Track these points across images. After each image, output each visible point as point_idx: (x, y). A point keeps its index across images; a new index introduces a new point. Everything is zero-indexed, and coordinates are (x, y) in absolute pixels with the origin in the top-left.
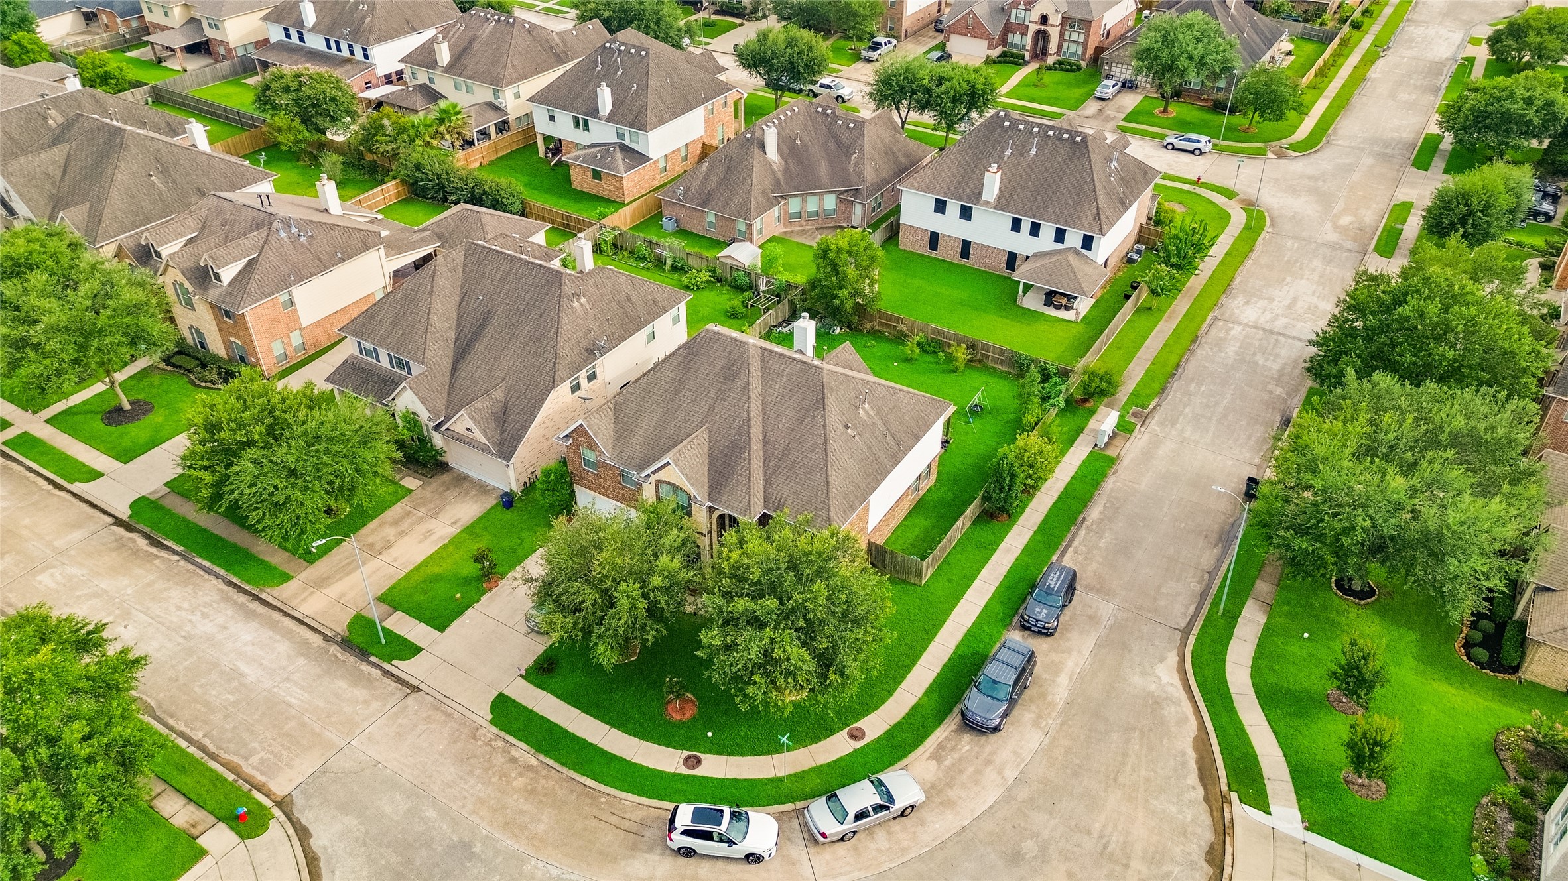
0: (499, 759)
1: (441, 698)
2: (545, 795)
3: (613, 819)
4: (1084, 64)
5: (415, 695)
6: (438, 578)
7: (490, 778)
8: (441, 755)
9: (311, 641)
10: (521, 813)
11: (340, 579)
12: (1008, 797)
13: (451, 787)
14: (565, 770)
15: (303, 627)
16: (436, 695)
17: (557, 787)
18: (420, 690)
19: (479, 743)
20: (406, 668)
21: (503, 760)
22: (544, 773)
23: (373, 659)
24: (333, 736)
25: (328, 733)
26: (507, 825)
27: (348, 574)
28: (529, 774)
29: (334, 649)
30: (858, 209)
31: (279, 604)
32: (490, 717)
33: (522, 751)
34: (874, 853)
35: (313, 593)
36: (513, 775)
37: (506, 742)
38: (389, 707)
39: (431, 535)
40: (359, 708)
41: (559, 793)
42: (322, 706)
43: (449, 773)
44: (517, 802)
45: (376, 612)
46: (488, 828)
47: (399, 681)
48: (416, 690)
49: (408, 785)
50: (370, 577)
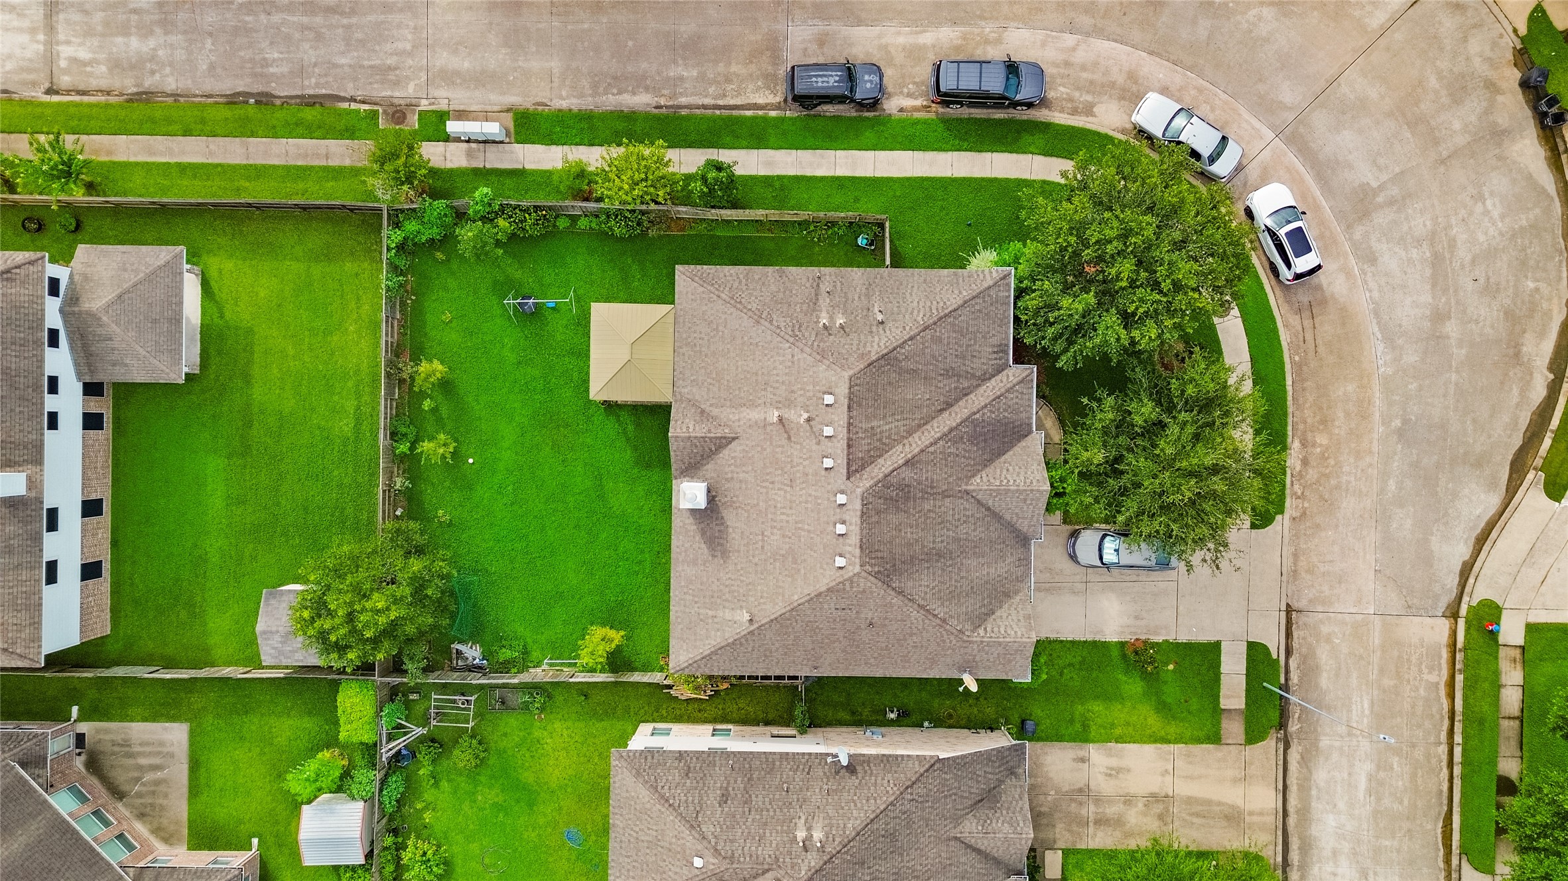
0: (1312, 474)
1: (1284, 578)
2: (1321, 408)
3: (1309, 337)
5: (1295, 605)
6: (1163, 708)
7: (1333, 467)
8: (1337, 526)
9: (1298, 757)
10: (1347, 414)
11: (1219, 804)
13: (1360, 491)
14: (1290, 410)
15: (1288, 782)
16: (1284, 587)
17: (1307, 405)
18: (1288, 605)
19: (1306, 505)
20: (1273, 641)
21: (1310, 471)
22: (1301, 427)
23: (1281, 680)
24: (1376, 634)
25: (1377, 641)
26: (1364, 416)
27: (1209, 802)
28: (1309, 438)
29: (1293, 727)
31: (1280, 833)
32: (1279, 517)
33: (1293, 461)
34: (1217, 112)
35: (1251, 814)
36: (1318, 450)
37: (1292, 484)
38: (1321, 615)
39: (1112, 769)
40: (1337, 641)
41: (1311, 399)
42: (1355, 675)
43: (1348, 505)
44: (1341, 426)
45: (1234, 729)
46: (1376, 430)
47: (1289, 635)
48: (1289, 610)
49: (1379, 528)
50: (1200, 777)
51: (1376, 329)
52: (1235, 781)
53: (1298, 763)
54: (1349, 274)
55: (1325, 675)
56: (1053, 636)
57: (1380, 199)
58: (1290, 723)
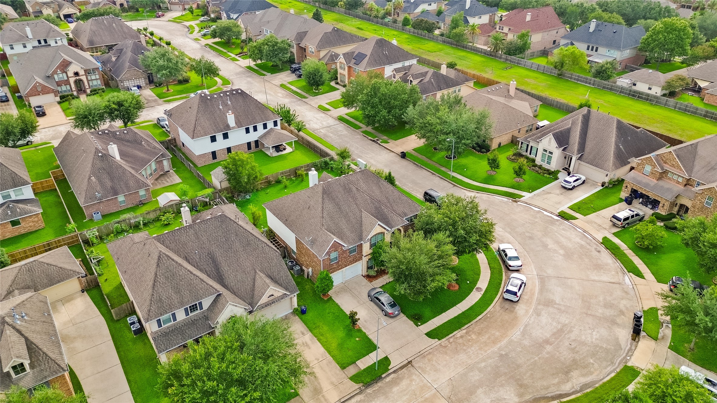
0: (460, 341)
1: (419, 354)
2: (482, 330)
4: (104, 87)
5: (413, 363)
6: (341, 346)
7: (469, 345)
8: (452, 358)
9: (359, 400)
10: (489, 338)
11: (319, 383)
12: (510, 233)
13: (471, 357)
14: (472, 323)
16: (417, 355)
17: (479, 327)
18: (411, 361)
19: (449, 345)
20: (395, 363)
22: (471, 329)
23: (383, 376)
24: (429, 394)
25: (426, 396)
26: (494, 343)
27: (317, 379)
29: (369, 391)
30: (165, 163)
32: (437, 340)
33: (458, 333)
35: (323, 396)
36: (470, 338)
37: (451, 337)
38: (418, 373)
39: (306, 343)
40: (414, 383)
41: (482, 326)
42: (407, 397)
43: (462, 357)
44: (484, 338)
45: (352, 371)
46: (494, 348)
47: (402, 368)
48: (410, 362)
49: (465, 370)
50: (324, 371)
51: (522, 328)
52: (332, 383)
53: (357, 401)
54: (527, 311)
55: (398, 388)
56: (339, 304)
57: (556, 306)
58: (370, 389)
